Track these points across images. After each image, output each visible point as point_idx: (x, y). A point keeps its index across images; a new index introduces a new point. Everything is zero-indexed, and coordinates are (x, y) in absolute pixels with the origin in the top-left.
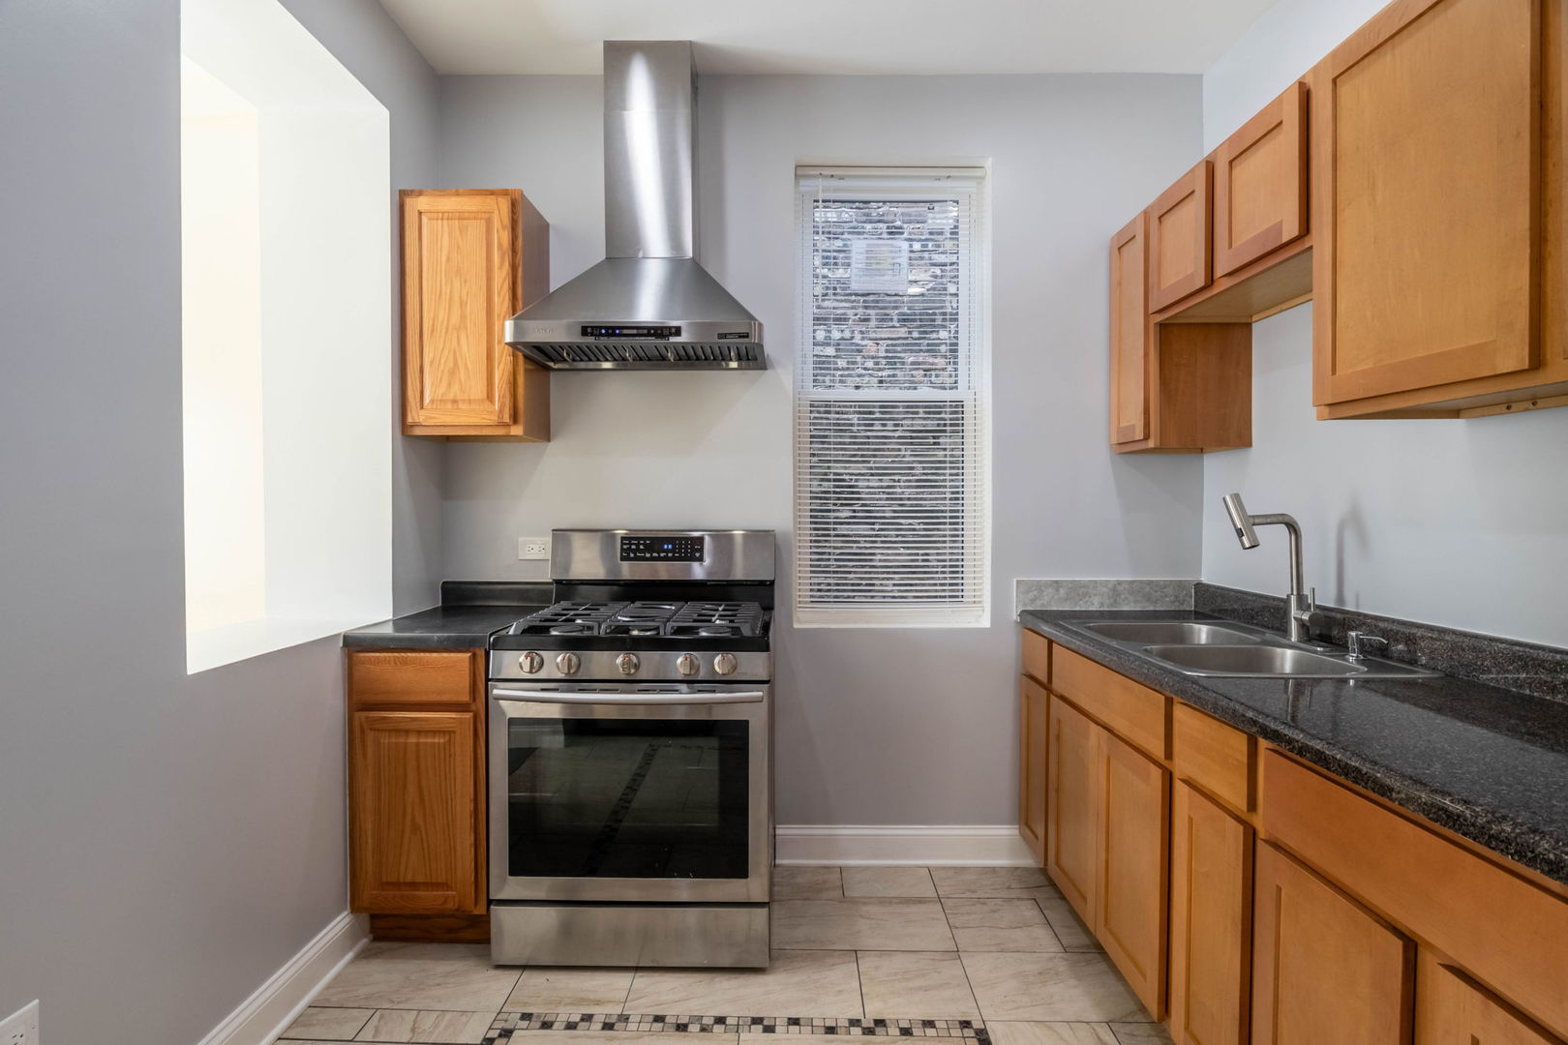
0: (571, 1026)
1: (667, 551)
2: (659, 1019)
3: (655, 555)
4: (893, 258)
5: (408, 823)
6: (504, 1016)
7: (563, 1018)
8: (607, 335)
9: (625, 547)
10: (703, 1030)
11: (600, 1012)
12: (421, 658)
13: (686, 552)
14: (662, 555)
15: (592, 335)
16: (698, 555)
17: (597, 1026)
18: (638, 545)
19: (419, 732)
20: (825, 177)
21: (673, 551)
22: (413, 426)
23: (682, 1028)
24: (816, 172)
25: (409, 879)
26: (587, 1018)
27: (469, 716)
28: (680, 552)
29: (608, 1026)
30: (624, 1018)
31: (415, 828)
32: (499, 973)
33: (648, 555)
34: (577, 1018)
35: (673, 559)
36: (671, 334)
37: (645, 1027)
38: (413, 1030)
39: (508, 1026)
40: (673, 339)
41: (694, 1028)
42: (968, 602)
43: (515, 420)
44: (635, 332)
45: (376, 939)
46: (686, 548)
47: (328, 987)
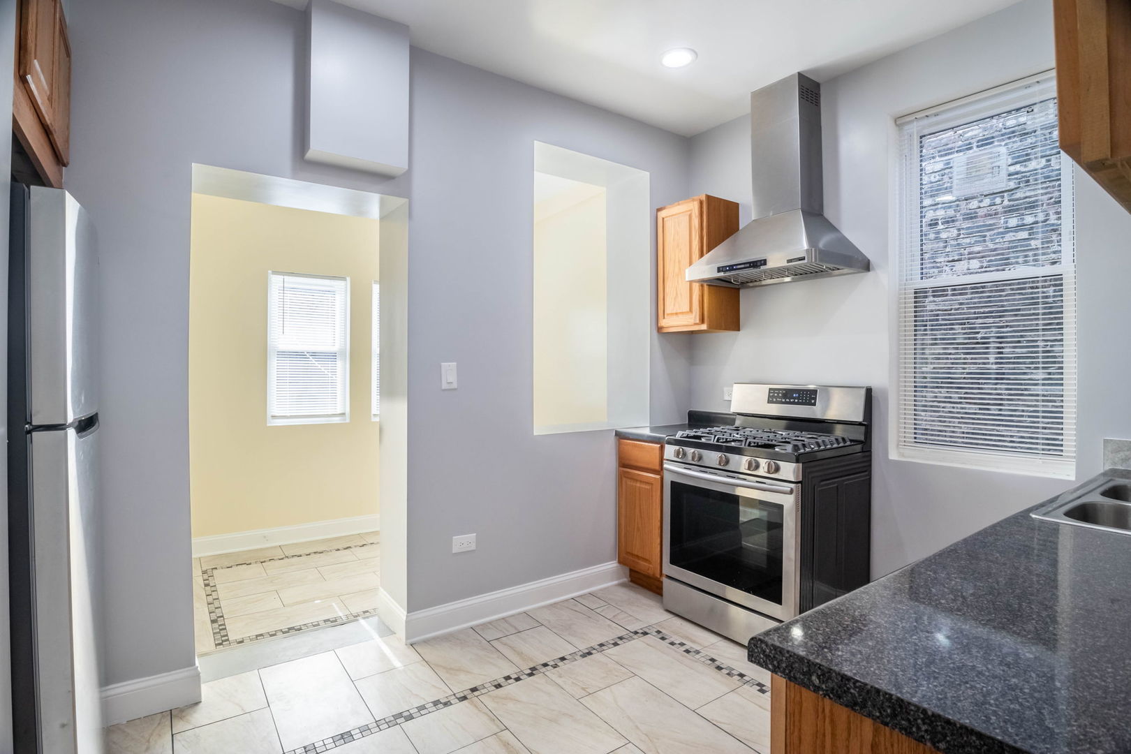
0: (672, 644)
1: (795, 398)
2: (713, 660)
3: (788, 400)
4: (992, 163)
5: (636, 527)
6: (651, 628)
7: (672, 640)
8: (730, 270)
9: (771, 394)
10: (728, 674)
11: (689, 645)
12: (642, 445)
13: (806, 400)
14: (792, 400)
15: (723, 271)
16: (813, 401)
17: (684, 648)
18: (778, 394)
19: (641, 481)
20: (922, 118)
21: (798, 398)
22: (662, 328)
23: (719, 668)
24: (912, 117)
25: (636, 553)
26: (682, 644)
27: (658, 477)
28: (802, 399)
29: (687, 651)
30: (698, 652)
31: (638, 529)
32: (665, 612)
33: (783, 400)
34: (677, 642)
35: (798, 403)
36: (761, 265)
37: (703, 659)
38: (614, 616)
39: (648, 631)
40: (762, 267)
41: (725, 671)
42: (1068, 457)
43: (702, 321)
44: (743, 266)
45: (632, 581)
46: (806, 397)
47: (601, 590)
